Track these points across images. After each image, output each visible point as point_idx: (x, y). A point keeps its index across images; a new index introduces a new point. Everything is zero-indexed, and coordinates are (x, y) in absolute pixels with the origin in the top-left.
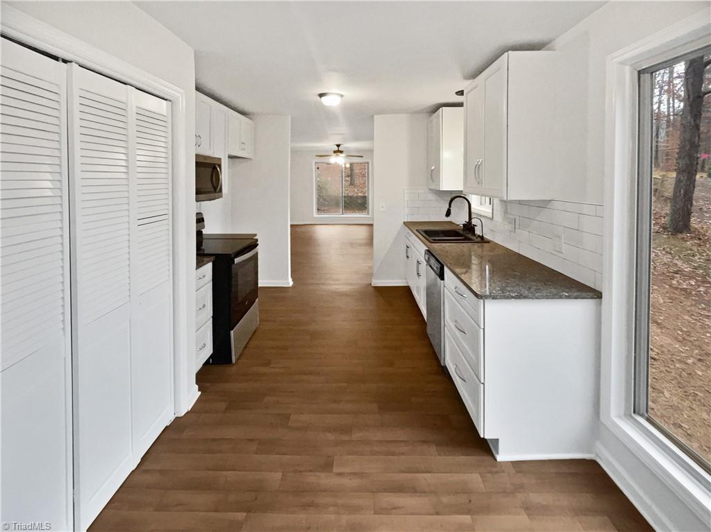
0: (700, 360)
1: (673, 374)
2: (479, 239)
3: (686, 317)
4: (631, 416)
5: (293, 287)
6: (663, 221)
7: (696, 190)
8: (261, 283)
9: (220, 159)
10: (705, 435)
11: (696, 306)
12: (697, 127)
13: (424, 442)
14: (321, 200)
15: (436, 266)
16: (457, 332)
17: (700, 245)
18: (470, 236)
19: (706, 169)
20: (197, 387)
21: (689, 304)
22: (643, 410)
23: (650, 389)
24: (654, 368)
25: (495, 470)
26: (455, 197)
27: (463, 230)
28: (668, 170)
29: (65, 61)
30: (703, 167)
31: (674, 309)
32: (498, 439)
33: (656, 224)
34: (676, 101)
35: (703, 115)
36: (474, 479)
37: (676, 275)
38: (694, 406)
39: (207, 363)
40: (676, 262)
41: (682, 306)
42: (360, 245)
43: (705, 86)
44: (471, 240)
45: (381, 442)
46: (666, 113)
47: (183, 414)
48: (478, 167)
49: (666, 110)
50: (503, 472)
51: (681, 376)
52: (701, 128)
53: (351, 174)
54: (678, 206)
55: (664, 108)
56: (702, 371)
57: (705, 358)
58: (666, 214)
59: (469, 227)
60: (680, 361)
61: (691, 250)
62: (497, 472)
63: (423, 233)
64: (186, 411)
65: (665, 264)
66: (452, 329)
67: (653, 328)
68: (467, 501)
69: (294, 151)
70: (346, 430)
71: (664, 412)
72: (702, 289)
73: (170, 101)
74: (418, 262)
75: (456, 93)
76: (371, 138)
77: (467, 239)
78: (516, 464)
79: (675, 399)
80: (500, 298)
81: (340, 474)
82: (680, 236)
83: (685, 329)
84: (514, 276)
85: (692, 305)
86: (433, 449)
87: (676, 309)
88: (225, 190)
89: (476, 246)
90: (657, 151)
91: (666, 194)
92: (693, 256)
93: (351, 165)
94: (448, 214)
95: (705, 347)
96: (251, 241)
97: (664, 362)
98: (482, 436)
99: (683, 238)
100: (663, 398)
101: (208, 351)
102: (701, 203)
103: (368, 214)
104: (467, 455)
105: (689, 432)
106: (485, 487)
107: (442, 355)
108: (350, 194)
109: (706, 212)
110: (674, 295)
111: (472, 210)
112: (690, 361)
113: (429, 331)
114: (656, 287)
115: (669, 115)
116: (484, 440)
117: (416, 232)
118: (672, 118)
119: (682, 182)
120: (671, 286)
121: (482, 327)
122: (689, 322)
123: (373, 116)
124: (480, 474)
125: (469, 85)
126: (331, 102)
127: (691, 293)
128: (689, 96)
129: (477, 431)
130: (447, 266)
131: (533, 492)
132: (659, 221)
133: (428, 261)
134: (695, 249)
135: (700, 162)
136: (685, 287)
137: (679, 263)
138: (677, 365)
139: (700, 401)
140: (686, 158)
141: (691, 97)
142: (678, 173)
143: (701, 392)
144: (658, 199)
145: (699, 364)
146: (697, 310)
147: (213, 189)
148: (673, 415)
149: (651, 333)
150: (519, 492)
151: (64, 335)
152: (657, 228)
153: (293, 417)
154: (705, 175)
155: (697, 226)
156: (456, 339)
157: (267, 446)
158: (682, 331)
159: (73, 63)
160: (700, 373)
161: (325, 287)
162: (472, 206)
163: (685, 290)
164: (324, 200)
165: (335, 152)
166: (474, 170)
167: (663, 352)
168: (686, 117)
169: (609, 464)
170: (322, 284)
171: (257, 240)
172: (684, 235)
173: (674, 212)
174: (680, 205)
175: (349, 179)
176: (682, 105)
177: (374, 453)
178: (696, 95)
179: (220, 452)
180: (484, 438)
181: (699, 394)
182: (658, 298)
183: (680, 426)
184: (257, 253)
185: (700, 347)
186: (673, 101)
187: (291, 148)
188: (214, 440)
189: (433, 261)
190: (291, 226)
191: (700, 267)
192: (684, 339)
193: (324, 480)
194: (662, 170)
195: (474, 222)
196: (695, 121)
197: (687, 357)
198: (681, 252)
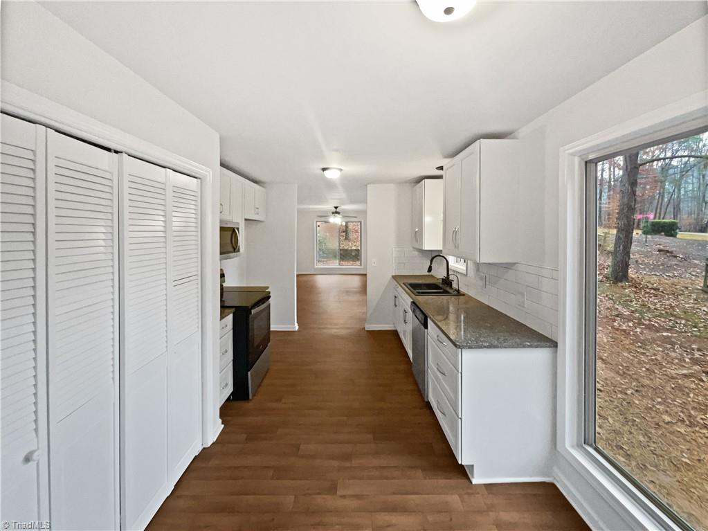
0: (637, 391)
1: (616, 403)
2: (456, 293)
3: (626, 354)
4: (582, 446)
5: (299, 331)
6: (606, 271)
7: (632, 245)
8: (273, 328)
9: (238, 223)
10: (641, 454)
11: (633, 345)
12: (634, 193)
13: (412, 467)
14: (321, 253)
15: (421, 316)
16: (438, 374)
17: (636, 293)
18: (448, 289)
19: (641, 226)
20: (221, 421)
21: (628, 343)
22: (592, 441)
23: (597, 417)
24: (601, 398)
25: (470, 491)
26: (435, 256)
27: (442, 284)
28: (609, 227)
29: (116, 152)
30: (638, 225)
31: (616, 347)
32: (473, 466)
33: (601, 274)
34: (616, 169)
35: (639, 181)
36: (454, 500)
37: (616, 318)
38: (633, 431)
39: (228, 399)
40: (617, 307)
41: (622, 345)
42: (356, 293)
43: (641, 157)
44: (449, 293)
45: (375, 468)
46: (608, 179)
47: (209, 446)
48: (455, 233)
49: (608, 177)
50: (478, 493)
51: (622, 405)
52: (637, 193)
53: (345, 231)
54: (618, 259)
55: (606, 175)
56: (639, 400)
57: (642, 389)
58: (609, 266)
59: (447, 282)
60: (621, 392)
61: (629, 296)
62: (472, 494)
63: (409, 286)
64: (212, 442)
65: (608, 308)
66: (434, 371)
67: (599, 363)
68: (448, 519)
69: (300, 212)
70: (347, 457)
71: (608, 436)
72: (638, 330)
73: (200, 178)
74: (405, 312)
75: (437, 168)
76: (365, 201)
77: (446, 292)
78: (489, 487)
79: (617, 424)
80: (475, 348)
81: (343, 497)
82: (620, 284)
83: (625, 365)
84: (486, 328)
85: (631, 344)
86: (419, 473)
87: (618, 347)
88: (242, 249)
89: (453, 298)
90: (600, 211)
91: (609, 249)
92: (631, 302)
93: (347, 223)
94: (430, 270)
95: (641, 380)
96: (264, 293)
97: (608, 393)
98: (460, 463)
99: (622, 286)
100: (608, 424)
101: (230, 389)
102: (638, 256)
103: (361, 265)
104: (447, 478)
105: (628, 452)
106: (464, 507)
107: (426, 392)
108: (346, 248)
109: (641, 264)
110: (616, 335)
111: (450, 267)
112: (629, 392)
113: (414, 370)
114: (600, 328)
115: (610, 181)
116: (462, 466)
117: (403, 286)
118: (613, 183)
119: (621, 239)
120: (613, 327)
121: (460, 371)
122: (628, 358)
123: (366, 185)
124: (458, 495)
125: (449, 163)
126: (332, 175)
127: (629, 333)
128: (627, 166)
129: (455, 458)
130: (430, 318)
131: (502, 511)
132: (602, 271)
133: (414, 312)
134: (632, 295)
135: (636, 221)
136: (624, 328)
137: (620, 308)
138: (619, 396)
139: (637, 426)
140: (624, 219)
141: (629, 167)
142: (618, 232)
143: (638, 417)
144: (601, 253)
145: (636, 394)
146: (635, 348)
147: (232, 250)
148: (616, 438)
149: (598, 368)
150: (492, 511)
151: (114, 382)
152: (601, 277)
153: (301, 446)
154: (640, 232)
155: (633, 276)
156: (437, 378)
157: (280, 472)
158: (622, 366)
159: (124, 154)
160: (637, 402)
161: (325, 331)
162: (450, 264)
163: (625, 331)
164: (323, 252)
165: (333, 213)
166: (451, 235)
167: (607, 384)
168: (624, 185)
169: (565, 486)
170: (324, 328)
171: (269, 293)
172: (623, 284)
173: (614, 265)
174: (620, 258)
175: (344, 234)
176: (621, 173)
177: (370, 478)
178: (633, 166)
179: (242, 478)
180: (461, 464)
181: (637, 420)
182: (602, 337)
183: (622, 448)
184: (269, 305)
185: (637, 380)
186: (614, 169)
187: (298, 209)
188: (236, 468)
189: (418, 312)
190: (297, 275)
191: (636, 311)
192: (624, 373)
193: (329, 501)
194: (605, 227)
195: (451, 277)
196: (632, 188)
197: (627, 389)
198: (621, 298)
